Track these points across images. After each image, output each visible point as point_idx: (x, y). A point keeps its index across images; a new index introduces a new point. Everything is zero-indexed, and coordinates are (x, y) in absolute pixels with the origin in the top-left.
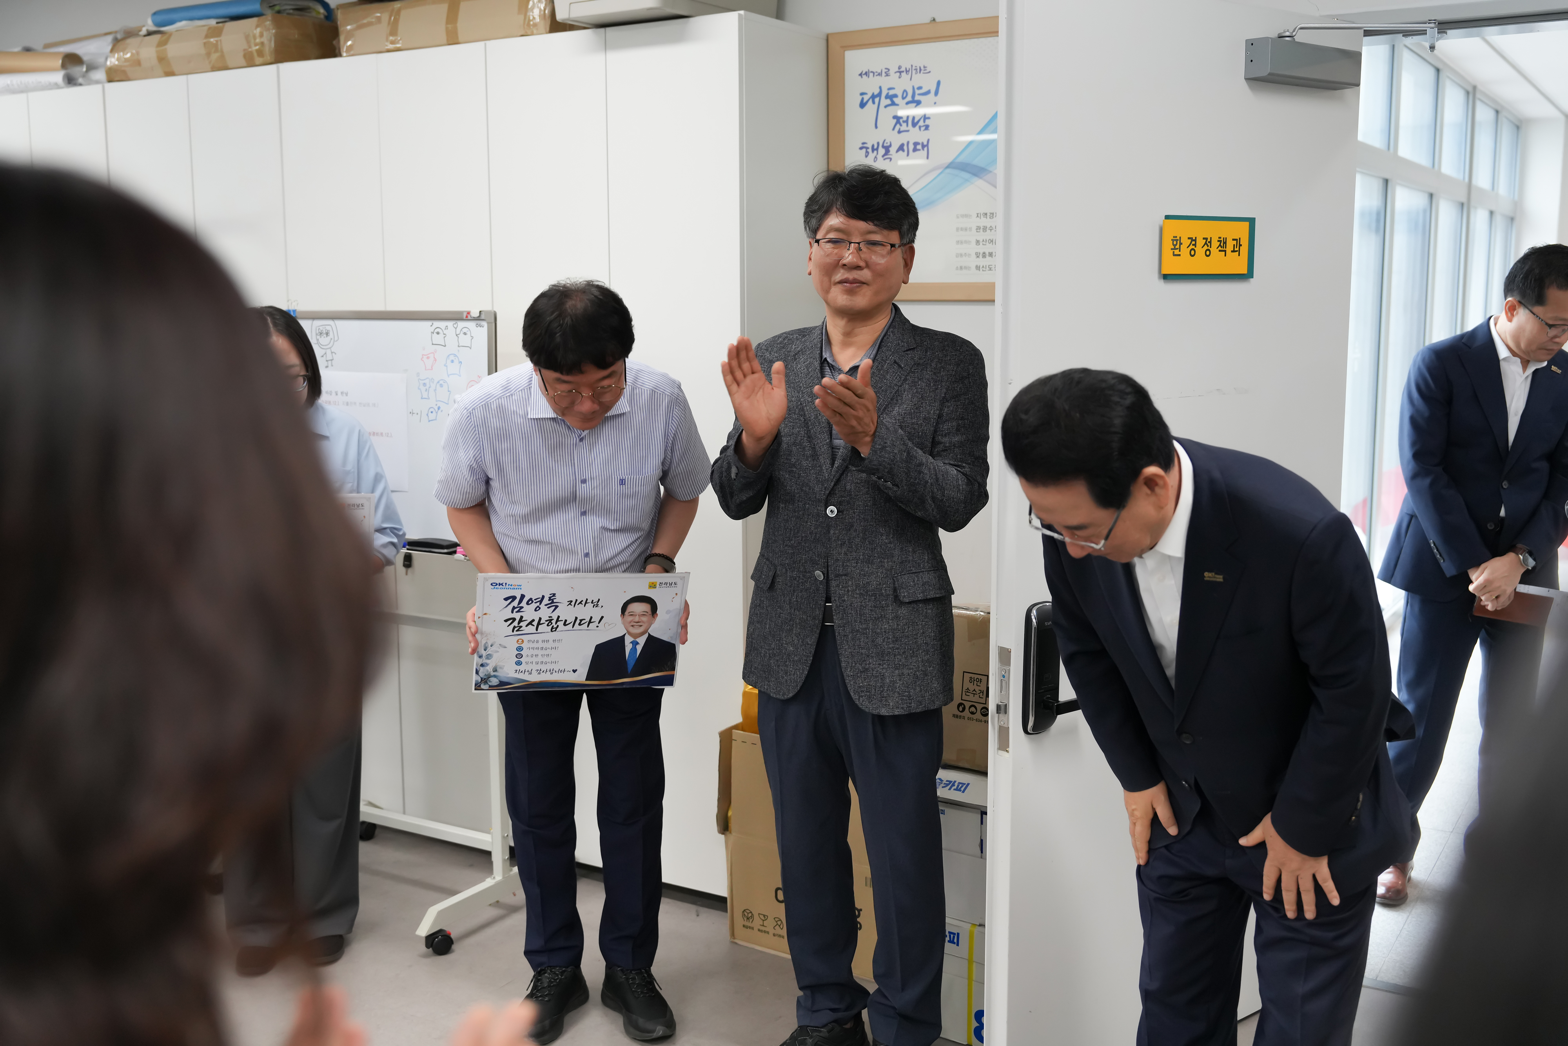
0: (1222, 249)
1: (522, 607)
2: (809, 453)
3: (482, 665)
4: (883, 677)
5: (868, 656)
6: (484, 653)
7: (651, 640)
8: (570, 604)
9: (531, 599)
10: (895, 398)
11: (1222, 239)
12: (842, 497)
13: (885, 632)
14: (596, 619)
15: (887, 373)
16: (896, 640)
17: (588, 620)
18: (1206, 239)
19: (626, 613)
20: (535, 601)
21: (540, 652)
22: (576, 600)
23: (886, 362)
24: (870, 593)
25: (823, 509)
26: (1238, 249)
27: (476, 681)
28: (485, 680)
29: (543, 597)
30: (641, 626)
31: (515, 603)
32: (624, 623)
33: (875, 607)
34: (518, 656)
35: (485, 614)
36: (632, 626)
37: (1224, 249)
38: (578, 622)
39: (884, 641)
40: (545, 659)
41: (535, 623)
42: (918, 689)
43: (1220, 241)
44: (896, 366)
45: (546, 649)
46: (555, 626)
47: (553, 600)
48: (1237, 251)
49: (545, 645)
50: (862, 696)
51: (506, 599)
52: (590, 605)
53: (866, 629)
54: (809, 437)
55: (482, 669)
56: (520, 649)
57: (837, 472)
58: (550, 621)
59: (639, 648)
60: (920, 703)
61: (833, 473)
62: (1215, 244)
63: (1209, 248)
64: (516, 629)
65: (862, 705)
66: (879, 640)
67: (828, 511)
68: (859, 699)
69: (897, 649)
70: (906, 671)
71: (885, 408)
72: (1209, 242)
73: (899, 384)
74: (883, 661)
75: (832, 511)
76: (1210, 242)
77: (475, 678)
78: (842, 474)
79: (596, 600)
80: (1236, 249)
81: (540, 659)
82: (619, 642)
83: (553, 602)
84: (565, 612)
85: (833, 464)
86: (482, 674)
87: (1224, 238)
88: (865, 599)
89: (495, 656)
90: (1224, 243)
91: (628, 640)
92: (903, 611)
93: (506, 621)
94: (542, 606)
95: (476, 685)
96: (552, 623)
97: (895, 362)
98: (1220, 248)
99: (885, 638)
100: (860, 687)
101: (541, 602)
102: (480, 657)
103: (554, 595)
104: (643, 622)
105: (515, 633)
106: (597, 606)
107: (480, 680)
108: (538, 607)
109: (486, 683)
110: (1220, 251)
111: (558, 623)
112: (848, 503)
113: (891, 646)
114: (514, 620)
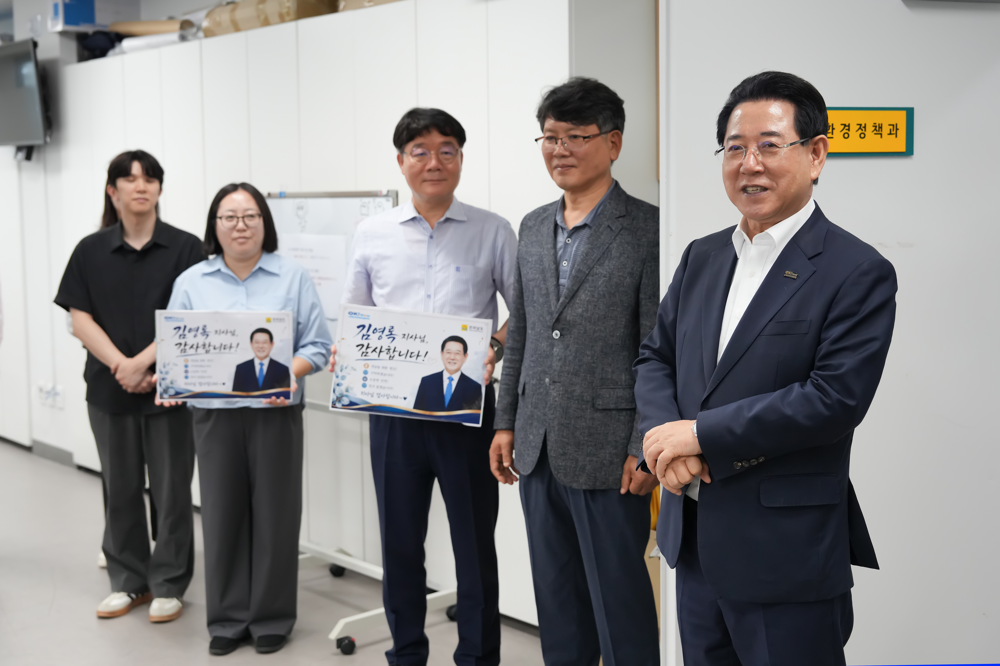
0: (878, 132)
1: (369, 336)
2: (544, 292)
3: (338, 385)
4: (577, 461)
5: (568, 444)
6: (340, 374)
7: (463, 377)
8: (404, 337)
9: (376, 329)
10: (606, 254)
11: (877, 125)
12: (564, 325)
13: (583, 428)
14: (422, 353)
15: (602, 234)
16: (590, 435)
17: (416, 353)
18: (861, 125)
19: (445, 350)
20: (379, 331)
21: (380, 377)
22: (409, 335)
23: (601, 226)
24: (575, 398)
25: (551, 333)
26: (895, 132)
27: (333, 399)
28: (339, 399)
29: (385, 328)
30: (455, 363)
31: (365, 331)
32: (443, 359)
33: (578, 409)
34: (365, 379)
35: (343, 339)
36: (449, 363)
37: (880, 132)
38: (409, 354)
39: (581, 434)
40: (384, 384)
41: (378, 350)
42: (603, 473)
43: (876, 127)
44: (609, 229)
45: (385, 375)
46: (392, 355)
47: (391, 332)
48: (894, 134)
49: (384, 371)
50: (560, 473)
51: (358, 327)
52: (418, 340)
53: (568, 424)
54: (544, 280)
55: (337, 389)
56: (366, 372)
57: (561, 306)
58: (389, 350)
59: (454, 384)
60: (604, 483)
61: (558, 307)
62: (870, 128)
63: (864, 132)
64: (364, 354)
65: (559, 479)
66: (578, 433)
67: (554, 334)
68: (558, 474)
69: (591, 441)
70: (595, 459)
71: (598, 260)
72: (863, 127)
73: (610, 242)
74: (579, 449)
75: (556, 335)
76: (865, 127)
77: (333, 397)
78: (564, 308)
79: (422, 336)
80: (892, 132)
81: (380, 383)
82: (439, 376)
83: (391, 334)
84: (401, 345)
85: (558, 300)
86: (337, 393)
87: (879, 124)
88: (571, 402)
89: (348, 378)
90: (879, 128)
91: (446, 376)
92: (598, 415)
93: (357, 346)
94: (384, 336)
95: (333, 402)
96: (390, 352)
97: (609, 226)
98: (875, 132)
99: (582, 433)
100: (559, 466)
101: (383, 332)
102: (337, 377)
103: (393, 327)
104: (457, 360)
105: (364, 358)
106: (423, 341)
107: (335, 398)
108: (380, 336)
109: (340, 401)
110: (875, 134)
111: (395, 353)
112: (568, 330)
113: (586, 439)
114: (363, 345)
